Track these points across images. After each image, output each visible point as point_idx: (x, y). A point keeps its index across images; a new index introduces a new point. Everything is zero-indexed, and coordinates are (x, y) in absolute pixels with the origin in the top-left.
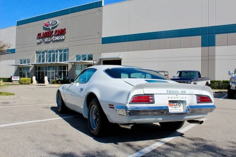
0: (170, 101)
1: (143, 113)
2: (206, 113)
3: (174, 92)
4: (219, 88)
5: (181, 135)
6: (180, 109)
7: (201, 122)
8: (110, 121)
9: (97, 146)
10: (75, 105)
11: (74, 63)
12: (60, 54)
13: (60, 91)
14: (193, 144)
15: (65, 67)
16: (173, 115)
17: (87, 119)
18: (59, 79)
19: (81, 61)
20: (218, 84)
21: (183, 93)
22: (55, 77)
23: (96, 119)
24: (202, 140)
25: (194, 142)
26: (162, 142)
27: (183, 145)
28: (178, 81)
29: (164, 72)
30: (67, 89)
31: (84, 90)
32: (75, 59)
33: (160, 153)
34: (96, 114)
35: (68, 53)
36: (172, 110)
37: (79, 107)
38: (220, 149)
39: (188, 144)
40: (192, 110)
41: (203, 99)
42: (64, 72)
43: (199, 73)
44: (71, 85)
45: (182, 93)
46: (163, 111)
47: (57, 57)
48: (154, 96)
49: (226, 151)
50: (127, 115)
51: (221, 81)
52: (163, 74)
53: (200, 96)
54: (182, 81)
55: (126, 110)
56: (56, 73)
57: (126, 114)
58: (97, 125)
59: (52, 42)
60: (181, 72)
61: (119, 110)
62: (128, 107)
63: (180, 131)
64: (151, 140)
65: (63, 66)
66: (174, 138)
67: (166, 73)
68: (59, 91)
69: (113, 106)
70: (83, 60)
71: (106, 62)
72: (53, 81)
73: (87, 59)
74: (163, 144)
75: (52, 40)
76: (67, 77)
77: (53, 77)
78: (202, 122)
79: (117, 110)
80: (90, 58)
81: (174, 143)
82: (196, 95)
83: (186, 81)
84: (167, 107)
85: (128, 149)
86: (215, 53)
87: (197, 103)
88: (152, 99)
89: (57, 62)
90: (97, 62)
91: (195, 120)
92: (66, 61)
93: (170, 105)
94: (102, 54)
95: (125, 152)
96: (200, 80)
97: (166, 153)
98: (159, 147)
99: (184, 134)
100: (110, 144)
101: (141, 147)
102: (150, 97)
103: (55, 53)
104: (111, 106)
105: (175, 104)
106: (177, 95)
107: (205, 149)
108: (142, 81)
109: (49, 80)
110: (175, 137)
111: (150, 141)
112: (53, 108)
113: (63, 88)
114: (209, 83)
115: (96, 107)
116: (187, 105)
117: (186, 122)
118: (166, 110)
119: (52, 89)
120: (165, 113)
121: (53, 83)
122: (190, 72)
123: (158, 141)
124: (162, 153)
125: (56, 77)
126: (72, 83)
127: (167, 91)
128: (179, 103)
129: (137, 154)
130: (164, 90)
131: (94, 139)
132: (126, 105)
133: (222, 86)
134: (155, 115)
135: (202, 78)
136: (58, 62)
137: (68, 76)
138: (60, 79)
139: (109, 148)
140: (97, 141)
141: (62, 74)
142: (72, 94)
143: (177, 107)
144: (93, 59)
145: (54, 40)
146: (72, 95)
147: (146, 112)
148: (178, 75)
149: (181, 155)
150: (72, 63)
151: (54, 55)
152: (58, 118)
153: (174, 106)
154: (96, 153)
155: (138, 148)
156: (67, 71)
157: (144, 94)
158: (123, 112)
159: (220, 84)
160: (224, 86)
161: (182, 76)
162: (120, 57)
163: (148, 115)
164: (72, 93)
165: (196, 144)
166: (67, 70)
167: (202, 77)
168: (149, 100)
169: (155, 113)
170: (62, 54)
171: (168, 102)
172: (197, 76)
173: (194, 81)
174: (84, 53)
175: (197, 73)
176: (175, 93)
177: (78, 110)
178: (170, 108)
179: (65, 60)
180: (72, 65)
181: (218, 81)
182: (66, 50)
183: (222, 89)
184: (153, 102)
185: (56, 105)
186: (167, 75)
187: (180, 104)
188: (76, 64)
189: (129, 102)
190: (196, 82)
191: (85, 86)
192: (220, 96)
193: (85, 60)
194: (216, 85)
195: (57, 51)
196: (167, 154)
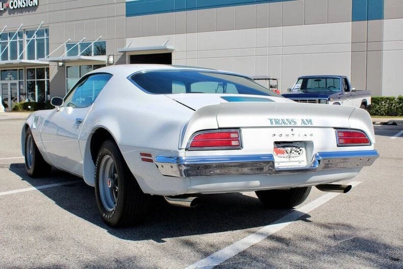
0: (276, 143)
1: (218, 171)
2: (357, 168)
3: (286, 121)
4: (389, 113)
5: (304, 217)
6: (300, 160)
7: (347, 189)
8: (145, 191)
9: (117, 247)
10: (65, 159)
11: (64, 61)
12: (28, 41)
13: (30, 126)
14: (329, 237)
15: (41, 72)
16: (285, 174)
17: (94, 188)
18: (29, 100)
19: (79, 56)
20: (387, 105)
21: (307, 125)
22: (18, 94)
23: (113, 189)
24: (349, 227)
25: (331, 233)
26: (261, 234)
27: (307, 239)
28: (299, 99)
29: (269, 79)
30: (47, 122)
31: (84, 123)
32: (66, 52)
33: (255, 259)
34: (112, 177)
35: (48, 39)
36: (282, 161)
37: (76, 163)
38: (386, 247)
39: (318, 238)
40: (326, 161)
41: (350, 137)
42: (41, 84)
43: (346, 80)
44: (53, 113)
45: (303, 125)
46: (261, 165)
47: (21, 49)
48: (240, 131)
49: (400, 249)
50: (181, 175)
51: (394, 99)
52: (266, 84)
53: (343, 130)
54: (307, 99)
55: (179, 165)
56: (21, 87)
57: (179, 173)
58: (116, 200)
59: (7, 12)
60: (305, 80)
61: (163, 164)
62: (184, 158)
63: (301, 208)
64: (236, 230)
65: (37, 69)
66: (287, 224)
67: (273, 83)
68: (27, 126)
69: (150, 155)
70: (85, 55)
71: (137, 59)
72: (14, 104)
73: (93, 53)
74: (264, 237)
75: (8, 7)
76: (49, 96)
77: (13, 96)
78: (349, 188)
79: (159, 165)
80: (101, 51)
81: (286, 235)
82: (335, 128)
83: (317, 99)
84: (271, 156)
85: (186, 251)
86: (381, 35)
87: (338, 146)
88: (236, 139)
89: (23, 61)
90: (117, 59)
91: (333, 183)
92: (44, 57)
93: (278, 152)
94: (128, 41)
95: (180, 258)
96: (348, 97)
97: (269, 257)
98: (255, 245)
99: (309, 216)
100: (146, 241)
101: (215, 247)
102: (233, 135)
103: (15, 38)
104: (147, 157)
105: (289, 149)
106: (292, 130)
107: (356, 247)
108: (215, 99)
109: (6, 102)
110: (290, 223)
111: (235, 232)
112: (15, 168)
113: (36, 120)
114: (369, 103)
115: (111, 161)
116: (316, 151)
117: (314, 189)
118: (268, 162)
119: (13, 123)
120: (266, 168)
121: (15, 109)
122: (326, 78)
123: (253, 232)
124: (260, 259)
125: (22, 96)
126: (57, 107)
127: (271, 120)
128: (296, 147)
129: (205, 262)
130: (263, 119)
131: (108, 232)
132: (177, 152)
133: (397, 108)
134: (244, 174)
135: (353, 91)
136: (26, 60)
137: (50, 93)
138: (32, 101)
139: (143, 250)
140: (116, 236)
141: (35, 88)
142: (60, 133)
143: (293, 155)
144: (107, 52)
145: (12, 8)
146: (58, 135)
147: (223, 169)
148: (300, 85)
149: (302, 260)
150: (58, 61)
151: (14, 45)
152: (29, 189)
153: (286, 155)
154: (114, 263)
155: (208, 249)
156: (48, 81)
157: (219, 129)
158: (171, 169)
159: (392, 104)
160: (400, 110)
161: (307, 88)
162: (168, 47)
163: (230, 174)
164: (58, 130)
165: (334, 237)
166: (46, 79)
167: (354, 89)
168: (230, 141)
169: (246, 170)
170: (33, 41)
171: (272, 146)
172: (342, 86)
173: (334, 98)
174: (84, 39)
175: (342, 82)
176: (289, 125)
177: (74, 170)
178: (277, 159)
179: (41, 55)
180: (59, 67)
181: (387, 99)
182: (45, 31)
183: (396, 115)
184: (239, 147)
185: (21, 159)
186: (276, 87)
187: (300, 150)
188: (67, 65)
189: (184, 146)
190: (340, 102)
191: (85, 113)
192: (393, 131)
193: (88, 55)
194: (385, 106)
195: (20, 35)
196: (271, 260)
